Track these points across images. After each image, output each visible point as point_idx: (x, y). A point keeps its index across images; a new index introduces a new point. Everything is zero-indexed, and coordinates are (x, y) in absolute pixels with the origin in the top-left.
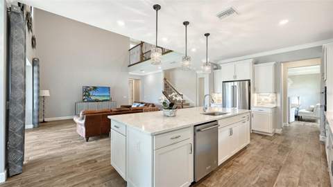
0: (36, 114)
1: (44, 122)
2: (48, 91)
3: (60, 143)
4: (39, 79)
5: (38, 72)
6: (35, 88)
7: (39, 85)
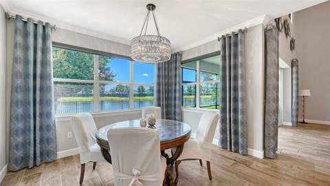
0: (294, 113)
1: (304, 122)
2: (308, 91)
3: (316, 150)
4: (297, 79)
5: (297, 73)
6: (294, 88)
7: (297, 85)
